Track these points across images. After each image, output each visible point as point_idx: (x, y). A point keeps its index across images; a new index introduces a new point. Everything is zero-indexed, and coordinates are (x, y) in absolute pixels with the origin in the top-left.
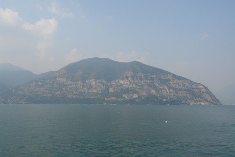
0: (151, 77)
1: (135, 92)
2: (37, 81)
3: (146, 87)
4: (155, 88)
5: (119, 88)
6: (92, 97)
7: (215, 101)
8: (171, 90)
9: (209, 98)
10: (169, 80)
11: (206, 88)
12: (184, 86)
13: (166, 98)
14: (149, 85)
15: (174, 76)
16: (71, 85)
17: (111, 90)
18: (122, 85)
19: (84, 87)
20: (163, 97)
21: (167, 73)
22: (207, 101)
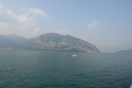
0: (74, 42)
1: (68, 47)
2: (28, 42)
3: (72, 45)
4: (76, 45)
6: (51, 49)
7: (98, 51)
8: (82, 47)
9: (96, 50)
10: (81, 43)
11: (95, 46)
12: (87, 45)
14: (74, 45)
15: (83, 41)
16: (43, 43)
17: (58, 46)
18: (63, 44)
19: (47, 44)
20: (79, 49)
21: (80, 40)
22: (95, 51)
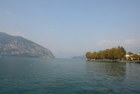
0: (27, 45)
1: (18, 51)
3: (24, 49)
4: (28, 49)
5: (9, 48)
7: (53, 57)
8: (35, 51)
9: (51, 56)
10: (35, 47)
11: (50, 51)
12: (41, 49)
13: (33, 54)
14: (26, 48)
15: (37, 45)
18: (11, 47)
20: (31, 54)
21: (34, 43)
22: (50, 56)
